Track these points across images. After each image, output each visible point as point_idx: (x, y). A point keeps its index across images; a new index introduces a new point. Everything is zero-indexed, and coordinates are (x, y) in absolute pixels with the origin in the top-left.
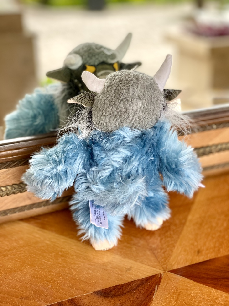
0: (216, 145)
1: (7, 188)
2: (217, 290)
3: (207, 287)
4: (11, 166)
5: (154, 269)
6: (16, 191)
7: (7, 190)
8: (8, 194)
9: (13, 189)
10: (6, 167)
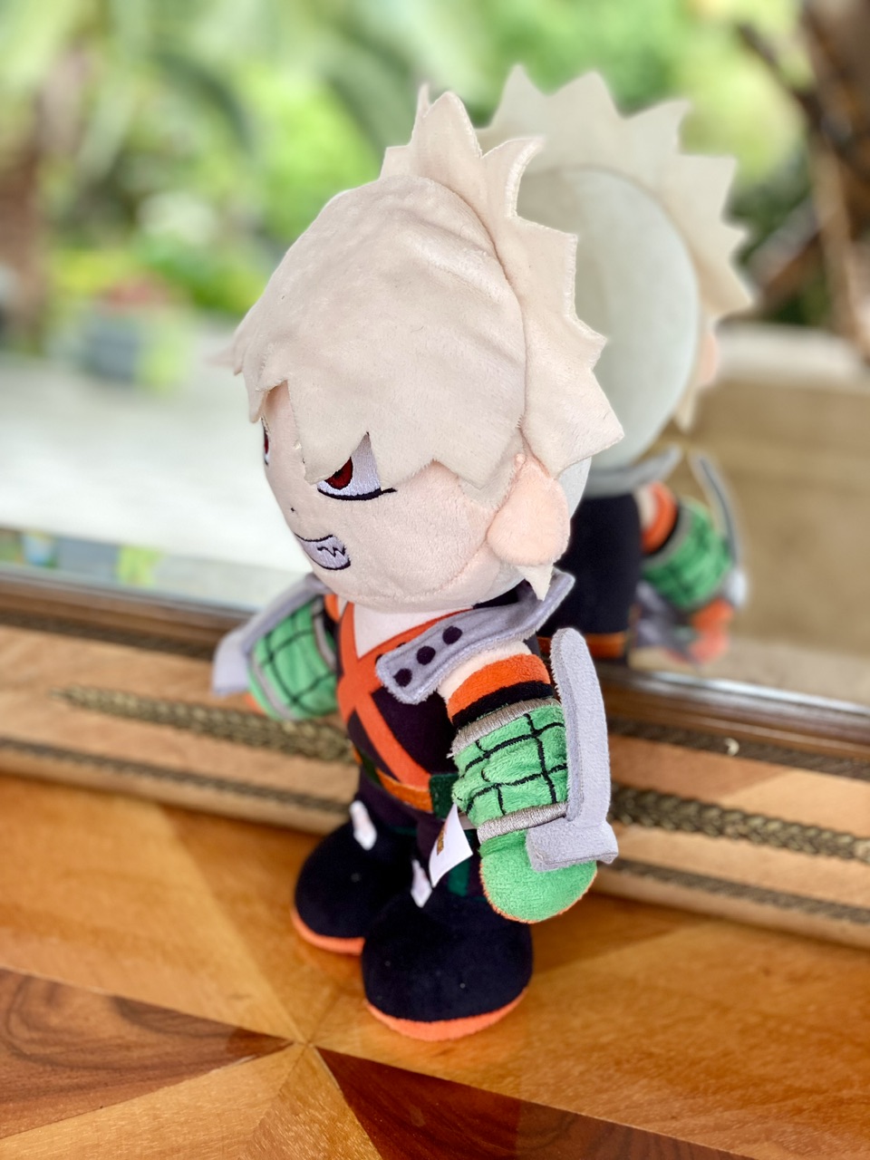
0: (746, 817)
2: (370, 1143)
3: (357, 1122)
5: (293, 1025)
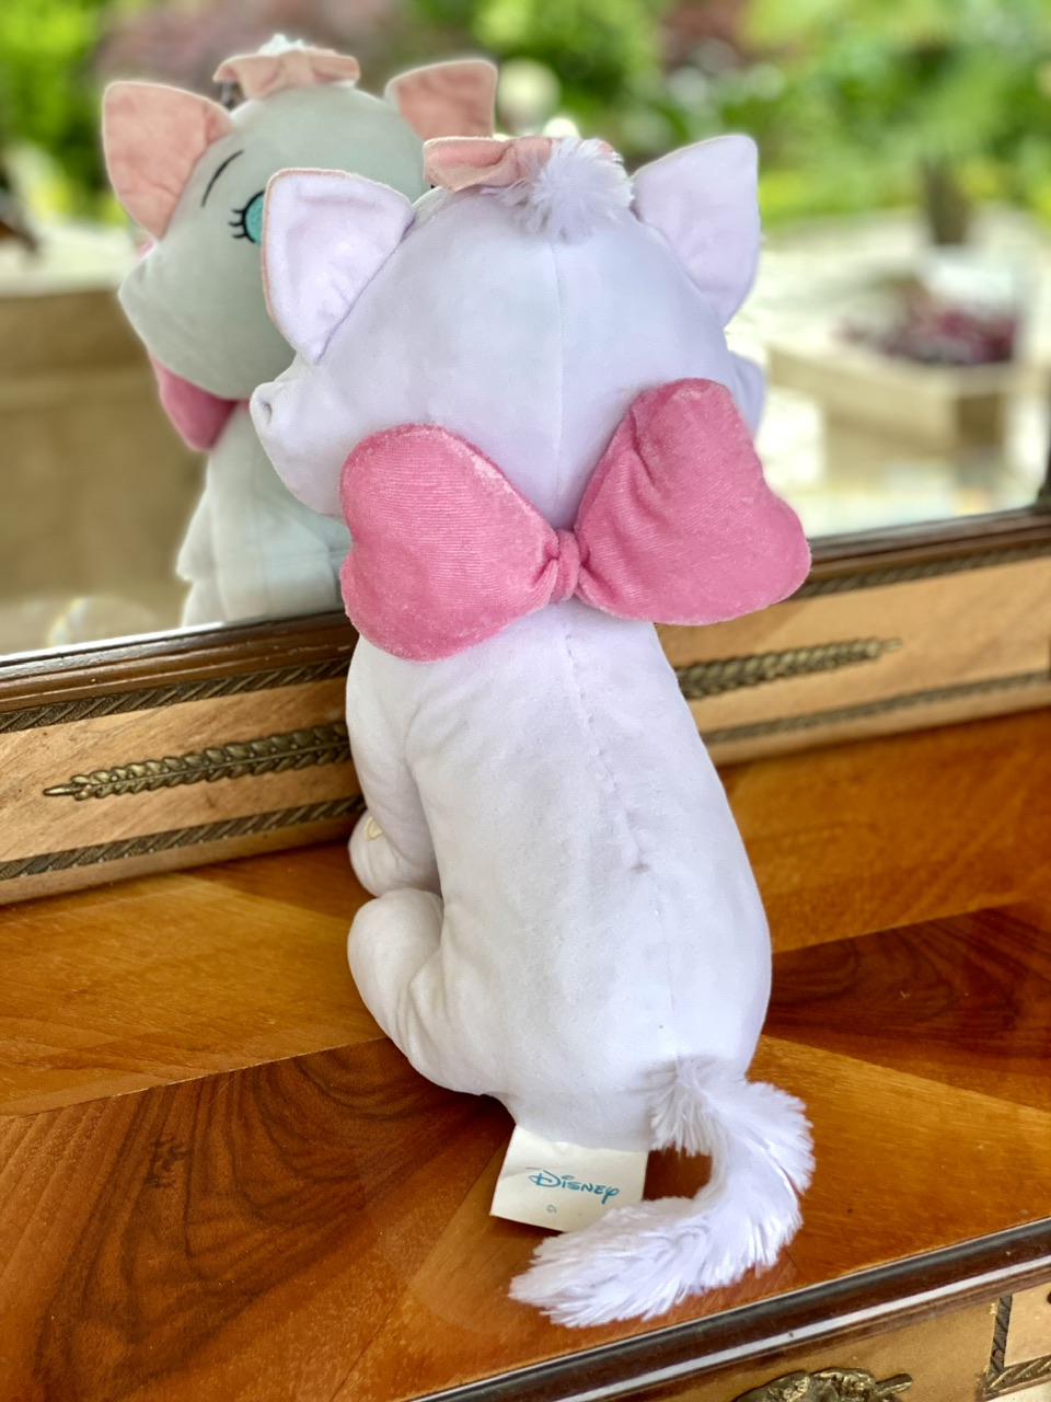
1: (148, 769)
4: (160, 701)
6: (174, 777)
7: (149, 773)
8: (148, 787)
9: (166, 770)
10: (146, 705)
